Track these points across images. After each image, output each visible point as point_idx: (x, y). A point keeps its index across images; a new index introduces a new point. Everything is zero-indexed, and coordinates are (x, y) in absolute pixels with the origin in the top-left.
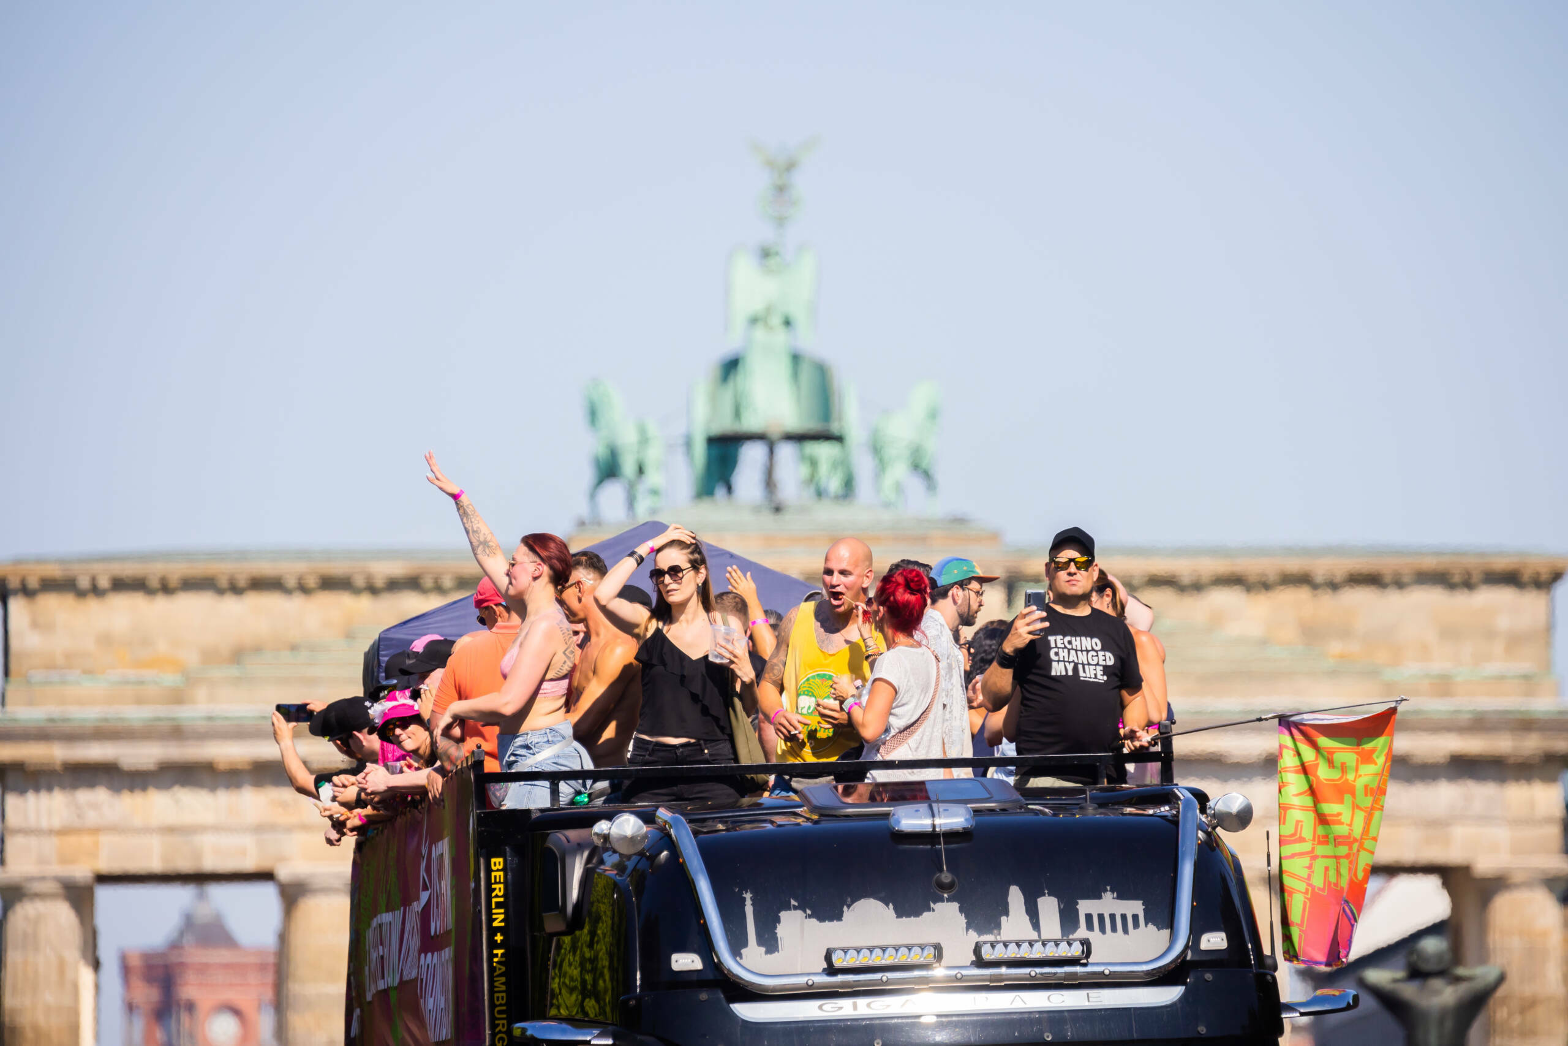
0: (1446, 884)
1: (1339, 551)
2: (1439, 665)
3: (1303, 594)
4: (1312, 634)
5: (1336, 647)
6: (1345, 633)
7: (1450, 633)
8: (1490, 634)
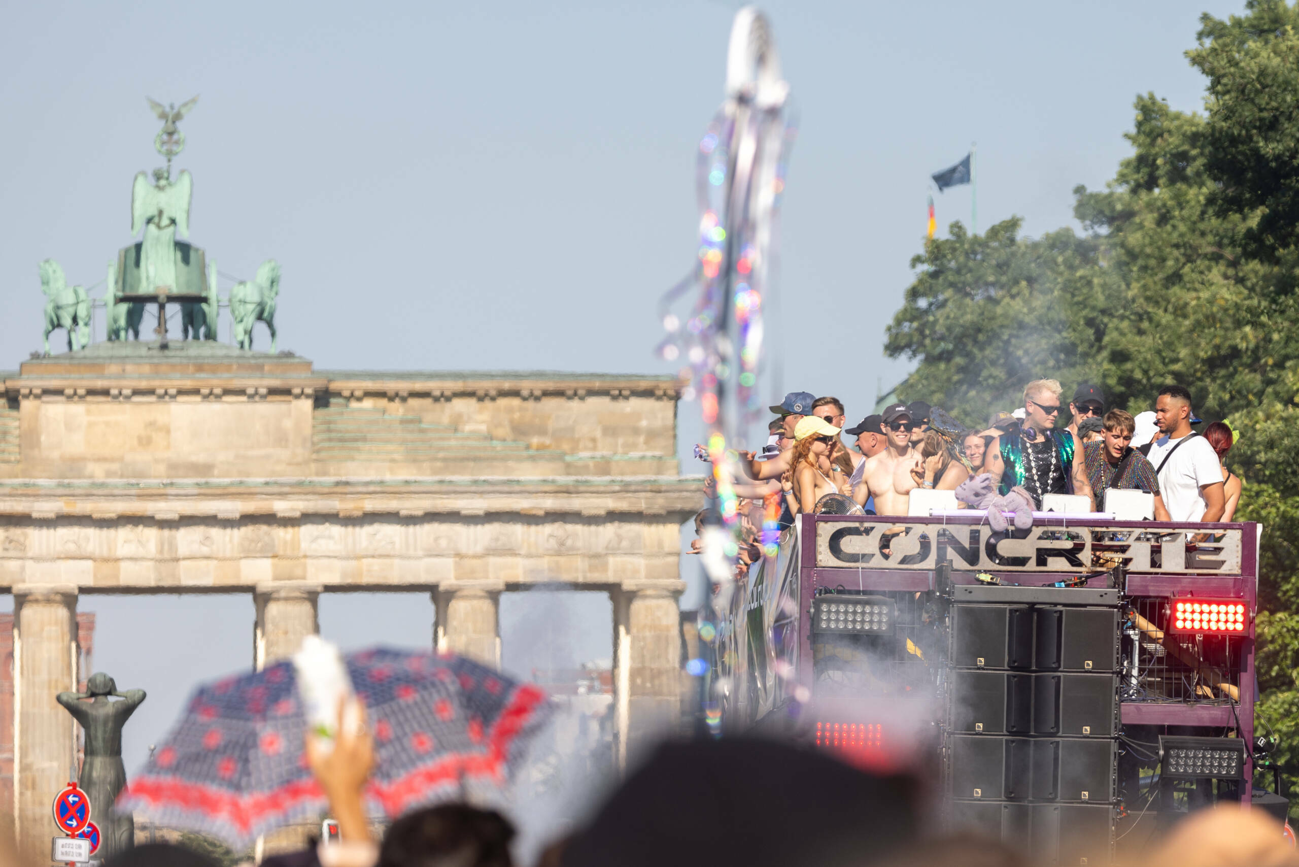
0: (612, 598)
1: (539, 375)
2: (603, 451)
3: (516, 402)
4: (520, 431)
5: (535, 440)
6: (542, 431)
7: (610, 431)
8: (636, 431)
